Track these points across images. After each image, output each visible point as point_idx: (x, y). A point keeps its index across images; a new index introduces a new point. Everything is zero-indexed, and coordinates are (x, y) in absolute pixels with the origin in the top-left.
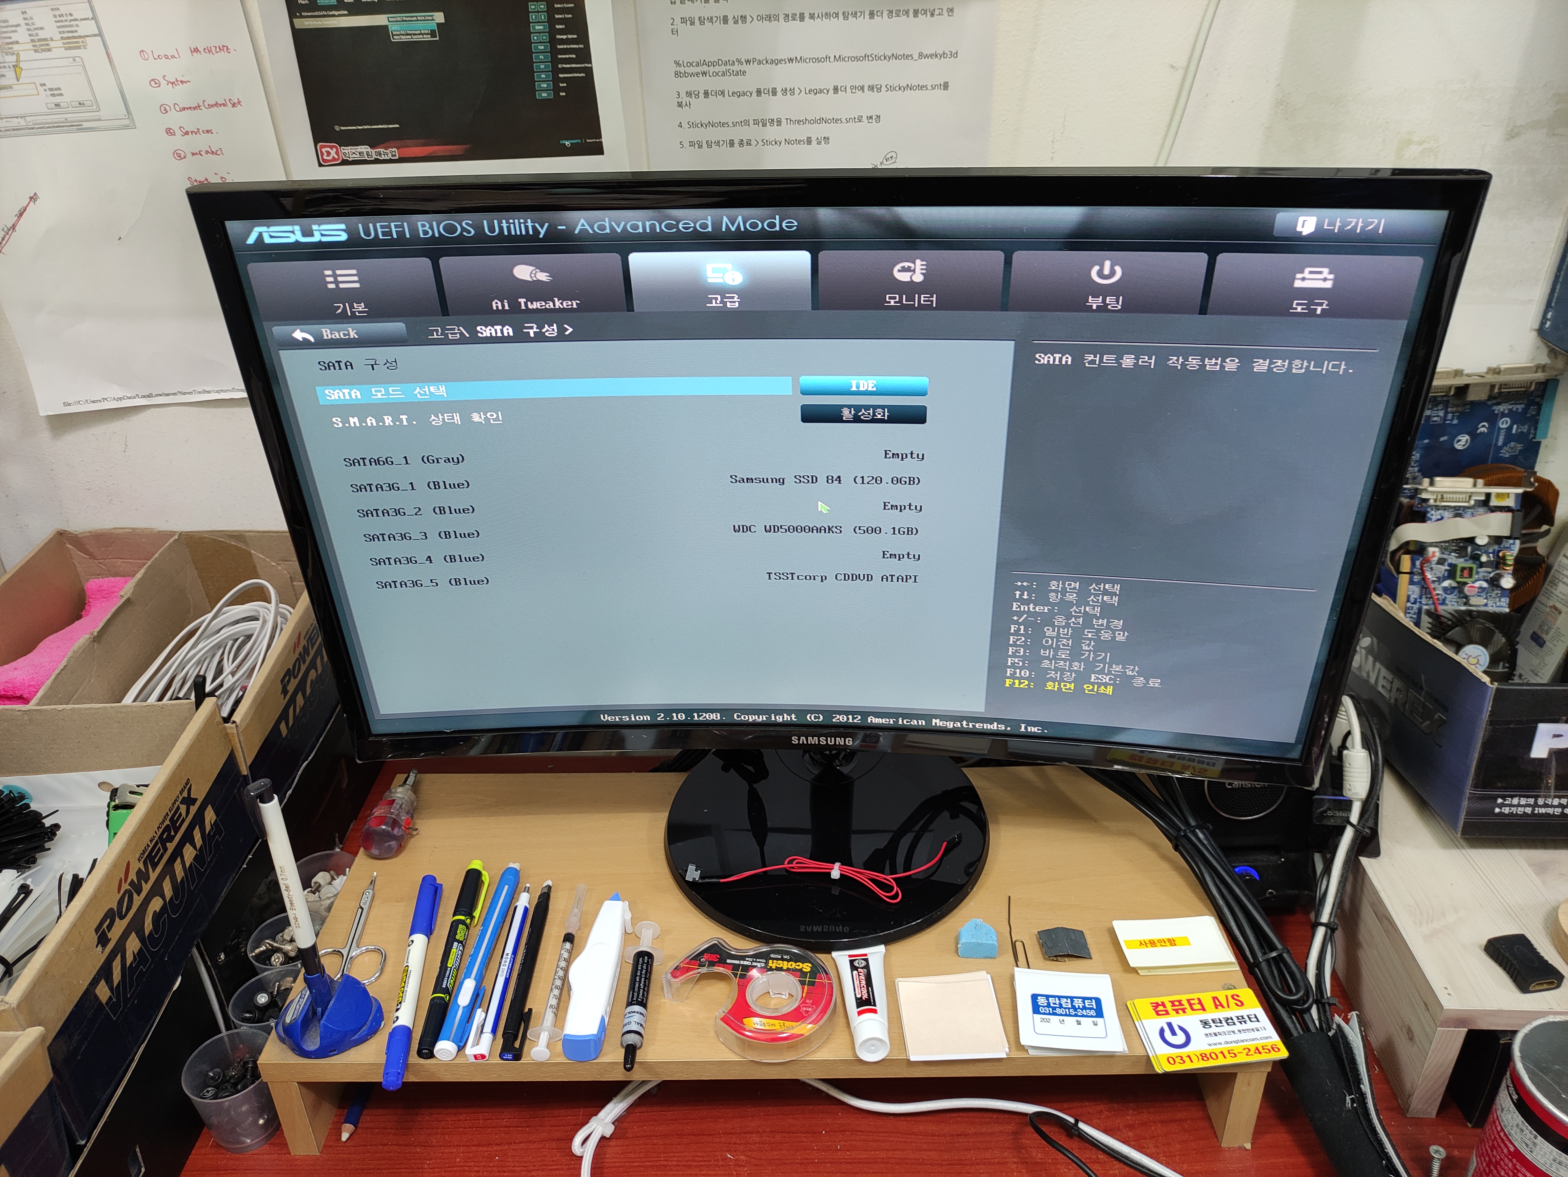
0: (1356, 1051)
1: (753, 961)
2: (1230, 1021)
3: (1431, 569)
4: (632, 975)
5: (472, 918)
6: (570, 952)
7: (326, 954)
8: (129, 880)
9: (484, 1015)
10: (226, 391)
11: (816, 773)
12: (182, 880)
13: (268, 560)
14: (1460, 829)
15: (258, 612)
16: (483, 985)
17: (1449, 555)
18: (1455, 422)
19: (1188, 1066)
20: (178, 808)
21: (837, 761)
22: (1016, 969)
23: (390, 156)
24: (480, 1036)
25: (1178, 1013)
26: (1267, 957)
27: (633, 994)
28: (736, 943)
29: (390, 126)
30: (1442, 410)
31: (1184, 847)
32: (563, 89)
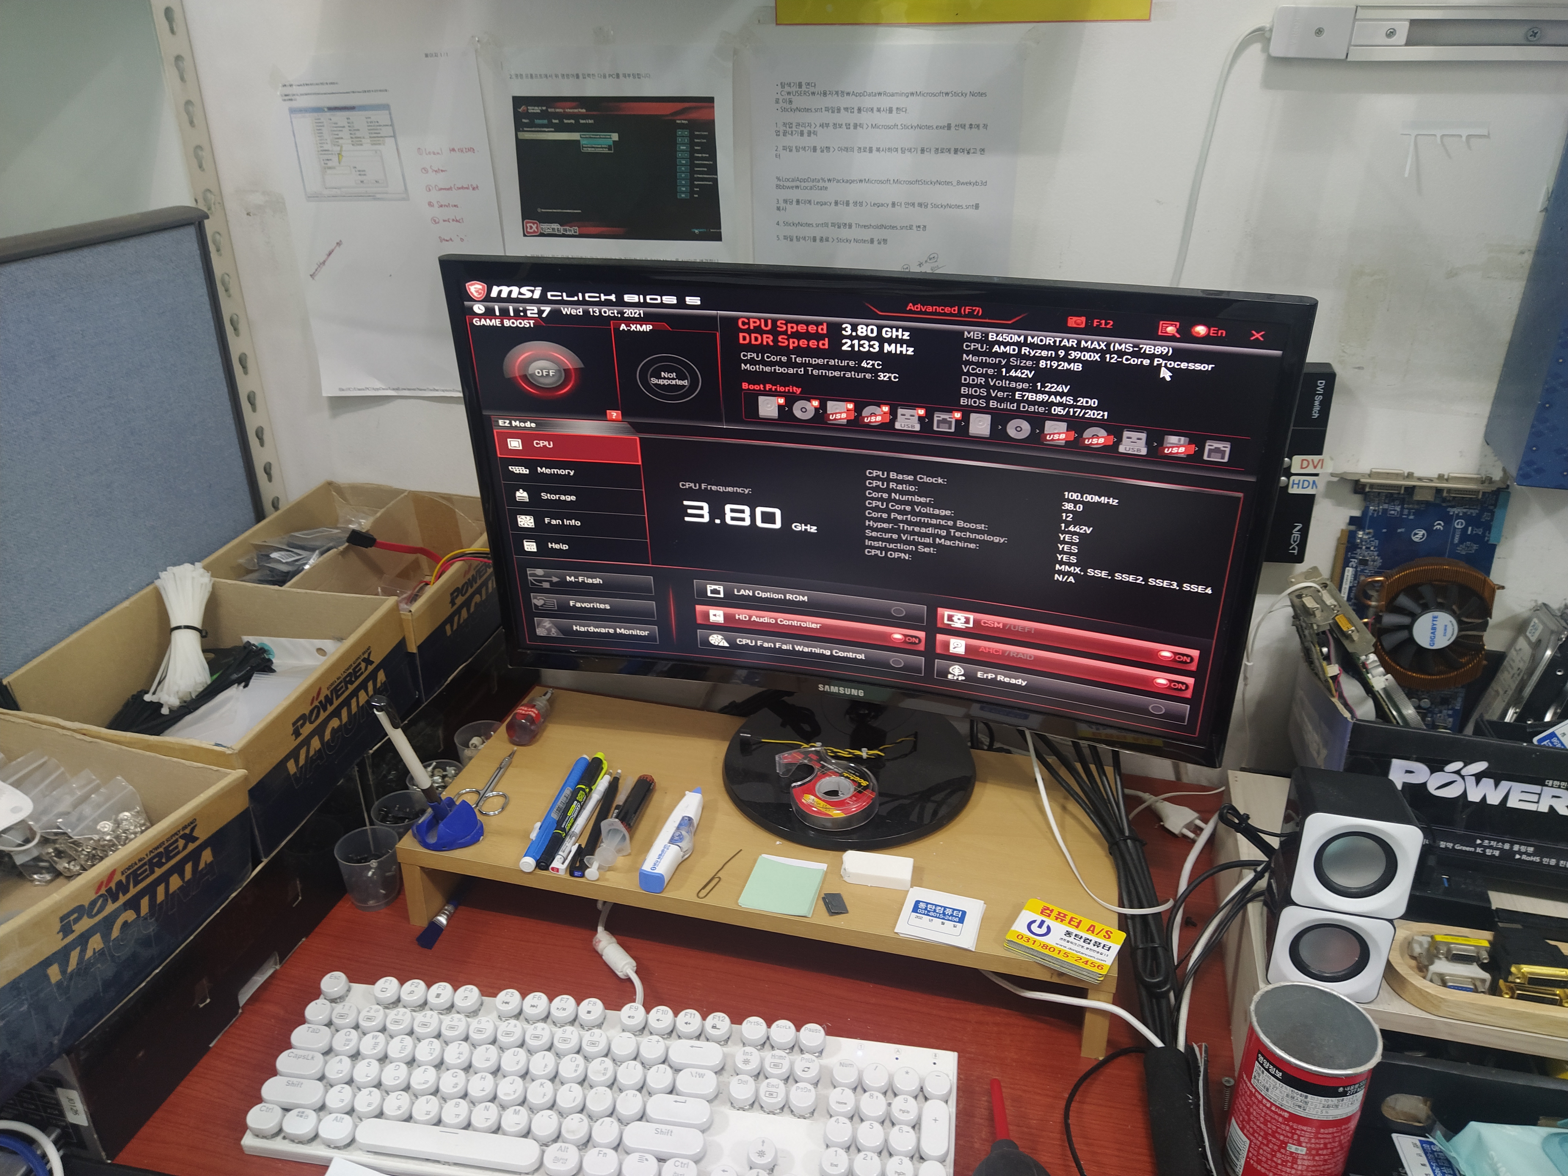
10: (447, 391)
12: (355, 713)
23: (573, 233)
29: (575, 211)
32: (696, 193)
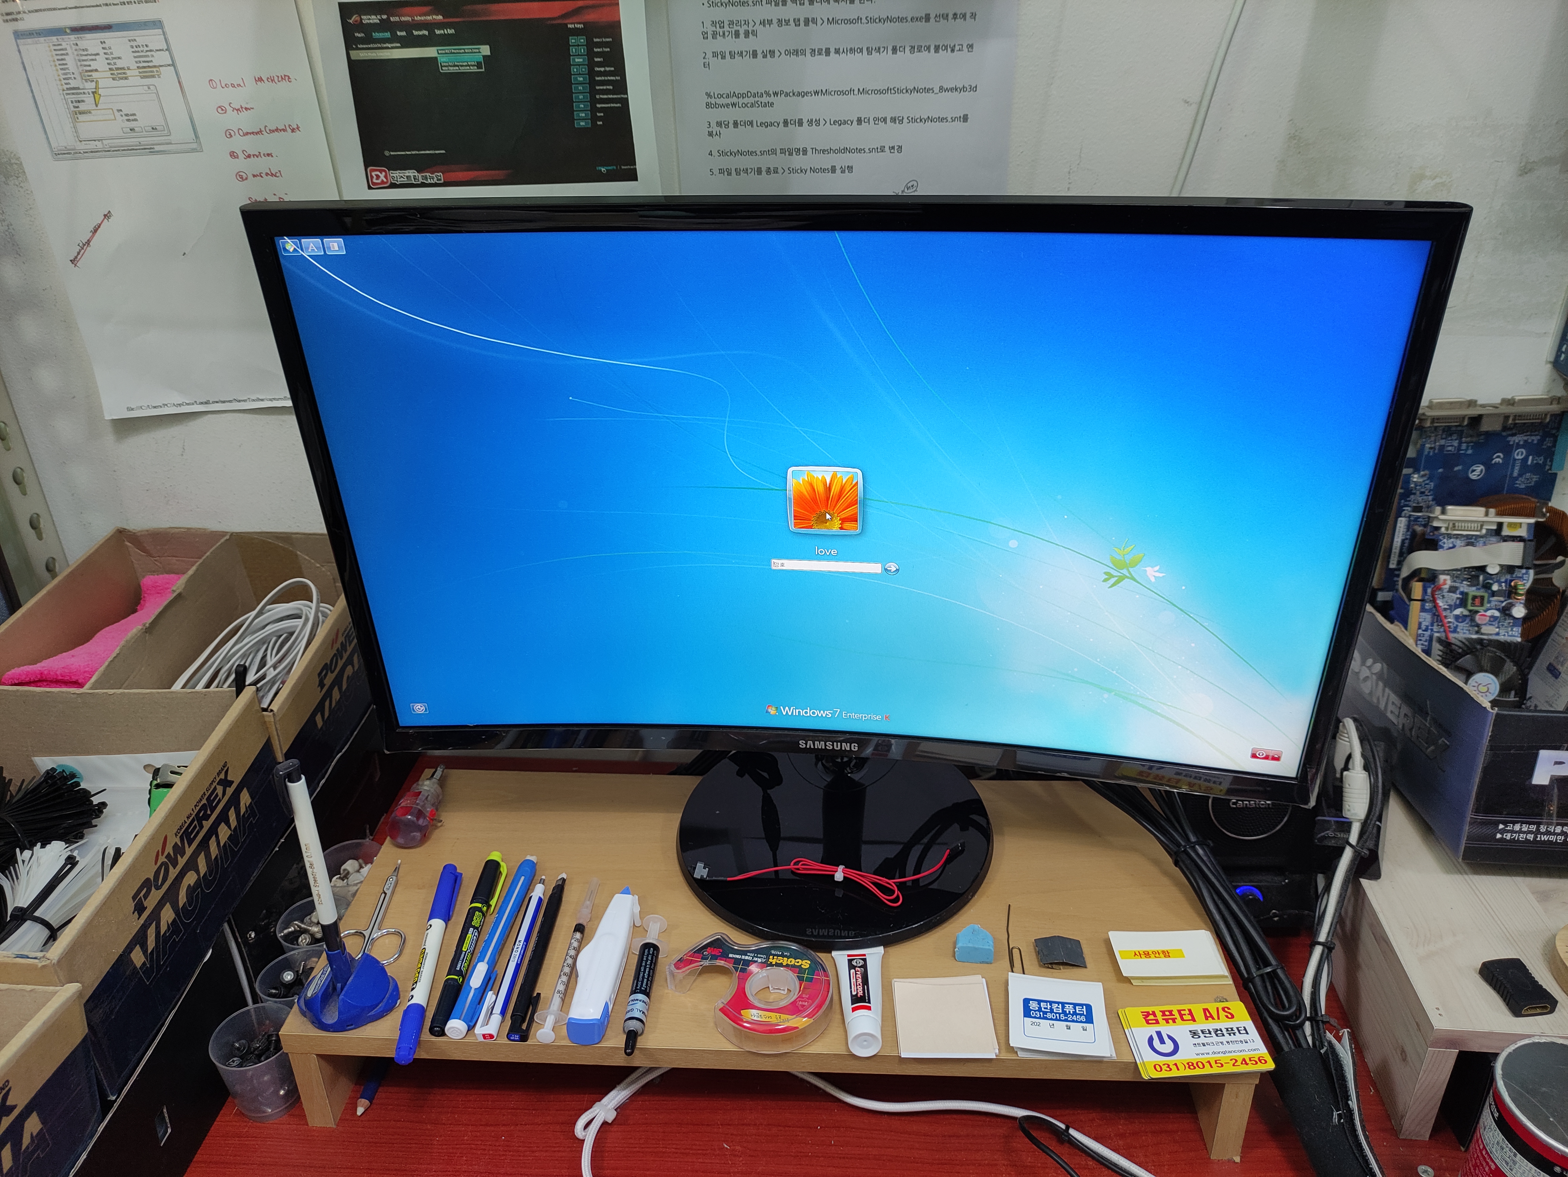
0: (1346, 1068)
1: (754, 956)
2: (1219, 1032)
3: (1443, 596)
4: (637, 966)
5: (489, 906)
6: (580, 942)
7: (349, 935)
8: (166, 853)
9: (494, 997)
10: (278, 400)
11: (829, 780)
12: (216, 857)
13: (313, 561)
14: (1462, 854)
15: (301, 610)
16: (496, 969)
17: (1461, 583)
18: (1470, 452)
19: (1174, 1073)
20: (215, 789)
21: (848, 769)
22: (1010, 974)
23: (435, 180)
24: (490, 1017)
25: (1168, 1022)
26: (1261, 972)
27: (637, 983)
28: (739, 938)
29: (437, 152)
30: (1456, 440)
31: (1183, 862)
32: (600, 119)
